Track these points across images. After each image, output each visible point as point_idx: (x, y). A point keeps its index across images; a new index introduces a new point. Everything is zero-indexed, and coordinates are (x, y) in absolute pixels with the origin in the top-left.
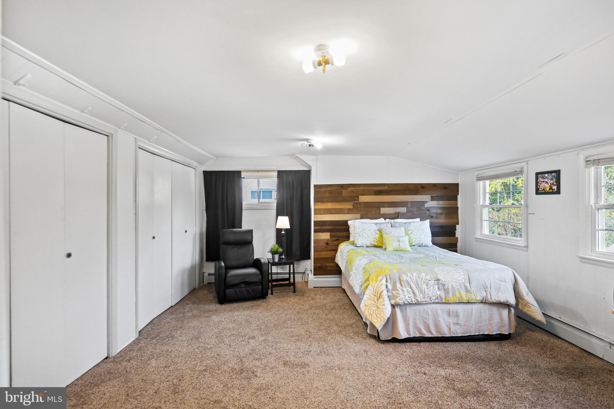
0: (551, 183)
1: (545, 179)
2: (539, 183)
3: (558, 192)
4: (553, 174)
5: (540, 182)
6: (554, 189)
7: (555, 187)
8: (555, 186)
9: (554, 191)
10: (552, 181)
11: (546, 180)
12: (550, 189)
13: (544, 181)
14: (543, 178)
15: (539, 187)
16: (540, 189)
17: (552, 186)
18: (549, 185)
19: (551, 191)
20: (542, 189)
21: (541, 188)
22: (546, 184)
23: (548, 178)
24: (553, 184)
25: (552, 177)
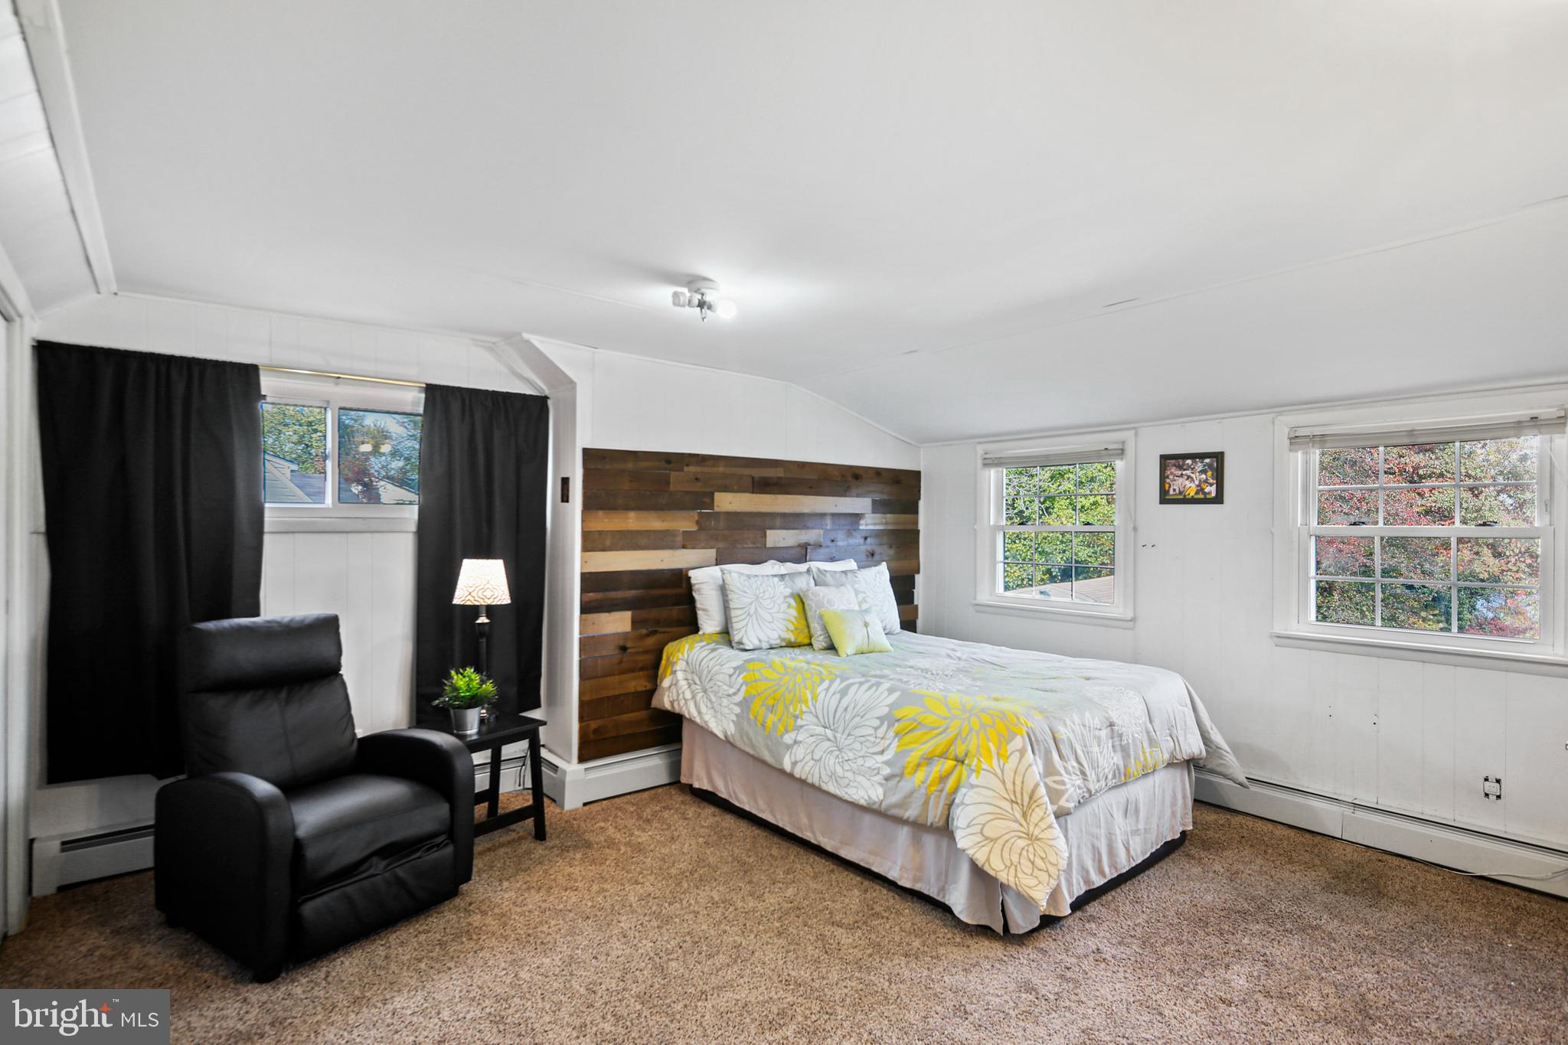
0: (1200, 481)
1: (1185, 470)
2: (1168, 477)
3: (1219, 499)
4: (1207, 461)
5: (1171, 477)
6: (1210, 493)
7: (1212, 490)
8: (1211, 485)
9: (1208, 496)
10: (1204, 476)
11: (1188, 472)
12: (1197, 493)
13: (1182, 474)
14: (1180, 468)
15: (1170, 487)
16: (1171, 492)
17: (1203, 486)
18: (1197, 483)
19: (1201, 496)
20: (1177, 491)
21: (1174, 490)
22: (1187, 482)
23: (1192, 469)
24: (1206, 481)
25: (1204, 466)
